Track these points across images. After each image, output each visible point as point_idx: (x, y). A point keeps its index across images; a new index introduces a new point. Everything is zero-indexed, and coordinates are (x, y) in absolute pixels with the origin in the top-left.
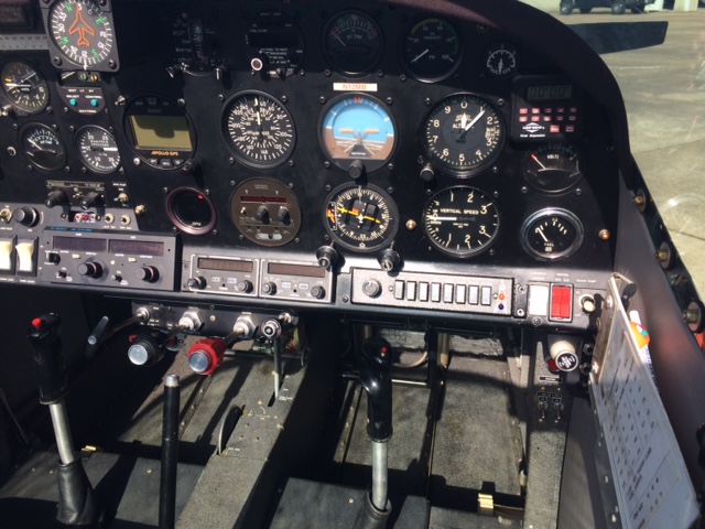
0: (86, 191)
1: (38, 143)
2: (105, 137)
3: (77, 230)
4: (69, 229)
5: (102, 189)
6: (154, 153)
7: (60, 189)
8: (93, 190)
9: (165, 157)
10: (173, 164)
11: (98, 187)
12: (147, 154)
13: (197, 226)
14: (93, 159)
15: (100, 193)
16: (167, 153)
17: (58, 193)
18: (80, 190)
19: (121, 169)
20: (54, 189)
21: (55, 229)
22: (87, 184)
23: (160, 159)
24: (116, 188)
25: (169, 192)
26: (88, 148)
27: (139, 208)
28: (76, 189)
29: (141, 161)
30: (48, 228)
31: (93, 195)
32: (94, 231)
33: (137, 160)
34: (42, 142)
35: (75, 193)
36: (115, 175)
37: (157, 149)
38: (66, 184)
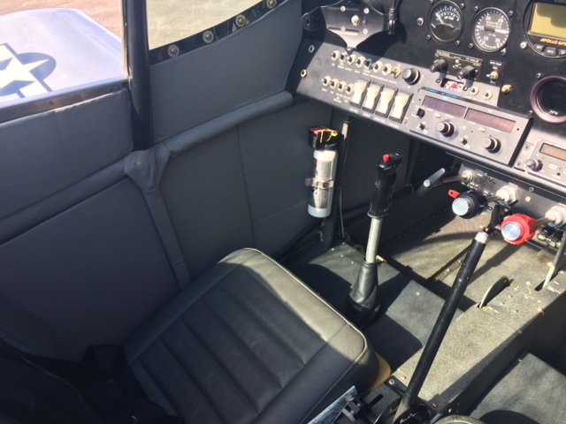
0: (464, 64)
1: (443, 18)
2: (501, 20)
3: (445, 94)
4: (439, 93)
5: (478, 65)
6: (543, 40)
7: (445, 58)
8: (471, 64)
9: (552, 45)
10: (557, 53)
11: (476, 62)
12: (536, 40)
13: (553, 115)
14: (482, 38)
15: (476, 68)
16: (556, 42)
17: (442, 61)
18: (460, 62)
19: (504, 50)
20: (440, 57)
21: (429, 90)
22: (468, 58)
23: (546, 45)
24: (492, 66)
25: (541, 78)
26: (482, 28)
27: (506, 87)
28: (457, 61)
29: (527, 45)
30: (424, 88)
31: (469, 68)
32: (459, 98)
33: (523, 45)
34: (446, 18)
35: (455, 64)
36: (496, 55)
37: (547, 37)
38: (451, 55)
